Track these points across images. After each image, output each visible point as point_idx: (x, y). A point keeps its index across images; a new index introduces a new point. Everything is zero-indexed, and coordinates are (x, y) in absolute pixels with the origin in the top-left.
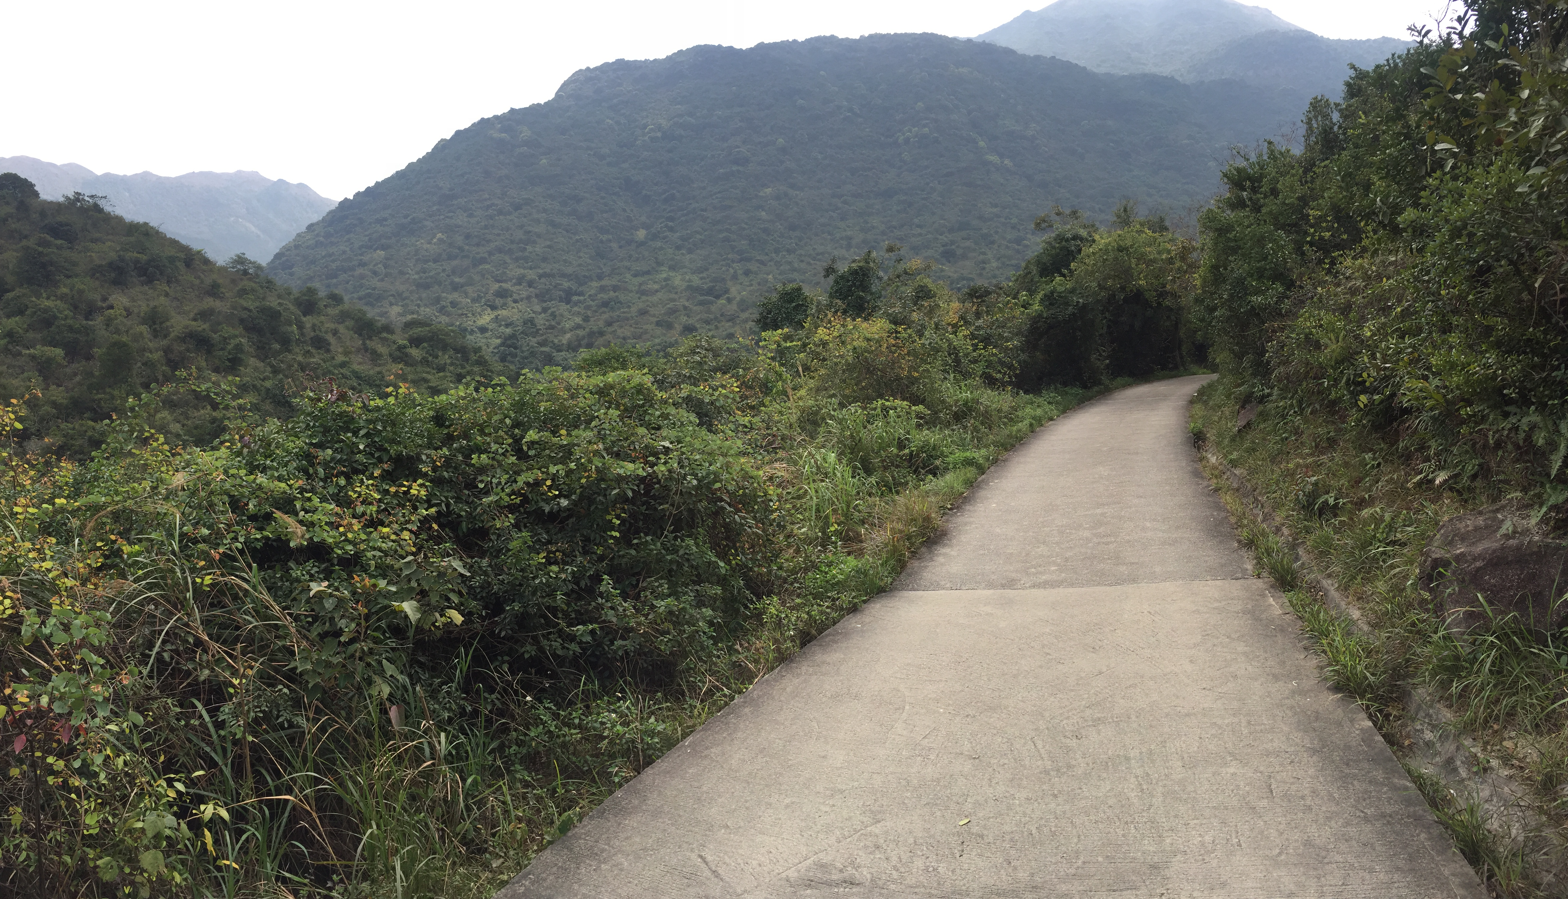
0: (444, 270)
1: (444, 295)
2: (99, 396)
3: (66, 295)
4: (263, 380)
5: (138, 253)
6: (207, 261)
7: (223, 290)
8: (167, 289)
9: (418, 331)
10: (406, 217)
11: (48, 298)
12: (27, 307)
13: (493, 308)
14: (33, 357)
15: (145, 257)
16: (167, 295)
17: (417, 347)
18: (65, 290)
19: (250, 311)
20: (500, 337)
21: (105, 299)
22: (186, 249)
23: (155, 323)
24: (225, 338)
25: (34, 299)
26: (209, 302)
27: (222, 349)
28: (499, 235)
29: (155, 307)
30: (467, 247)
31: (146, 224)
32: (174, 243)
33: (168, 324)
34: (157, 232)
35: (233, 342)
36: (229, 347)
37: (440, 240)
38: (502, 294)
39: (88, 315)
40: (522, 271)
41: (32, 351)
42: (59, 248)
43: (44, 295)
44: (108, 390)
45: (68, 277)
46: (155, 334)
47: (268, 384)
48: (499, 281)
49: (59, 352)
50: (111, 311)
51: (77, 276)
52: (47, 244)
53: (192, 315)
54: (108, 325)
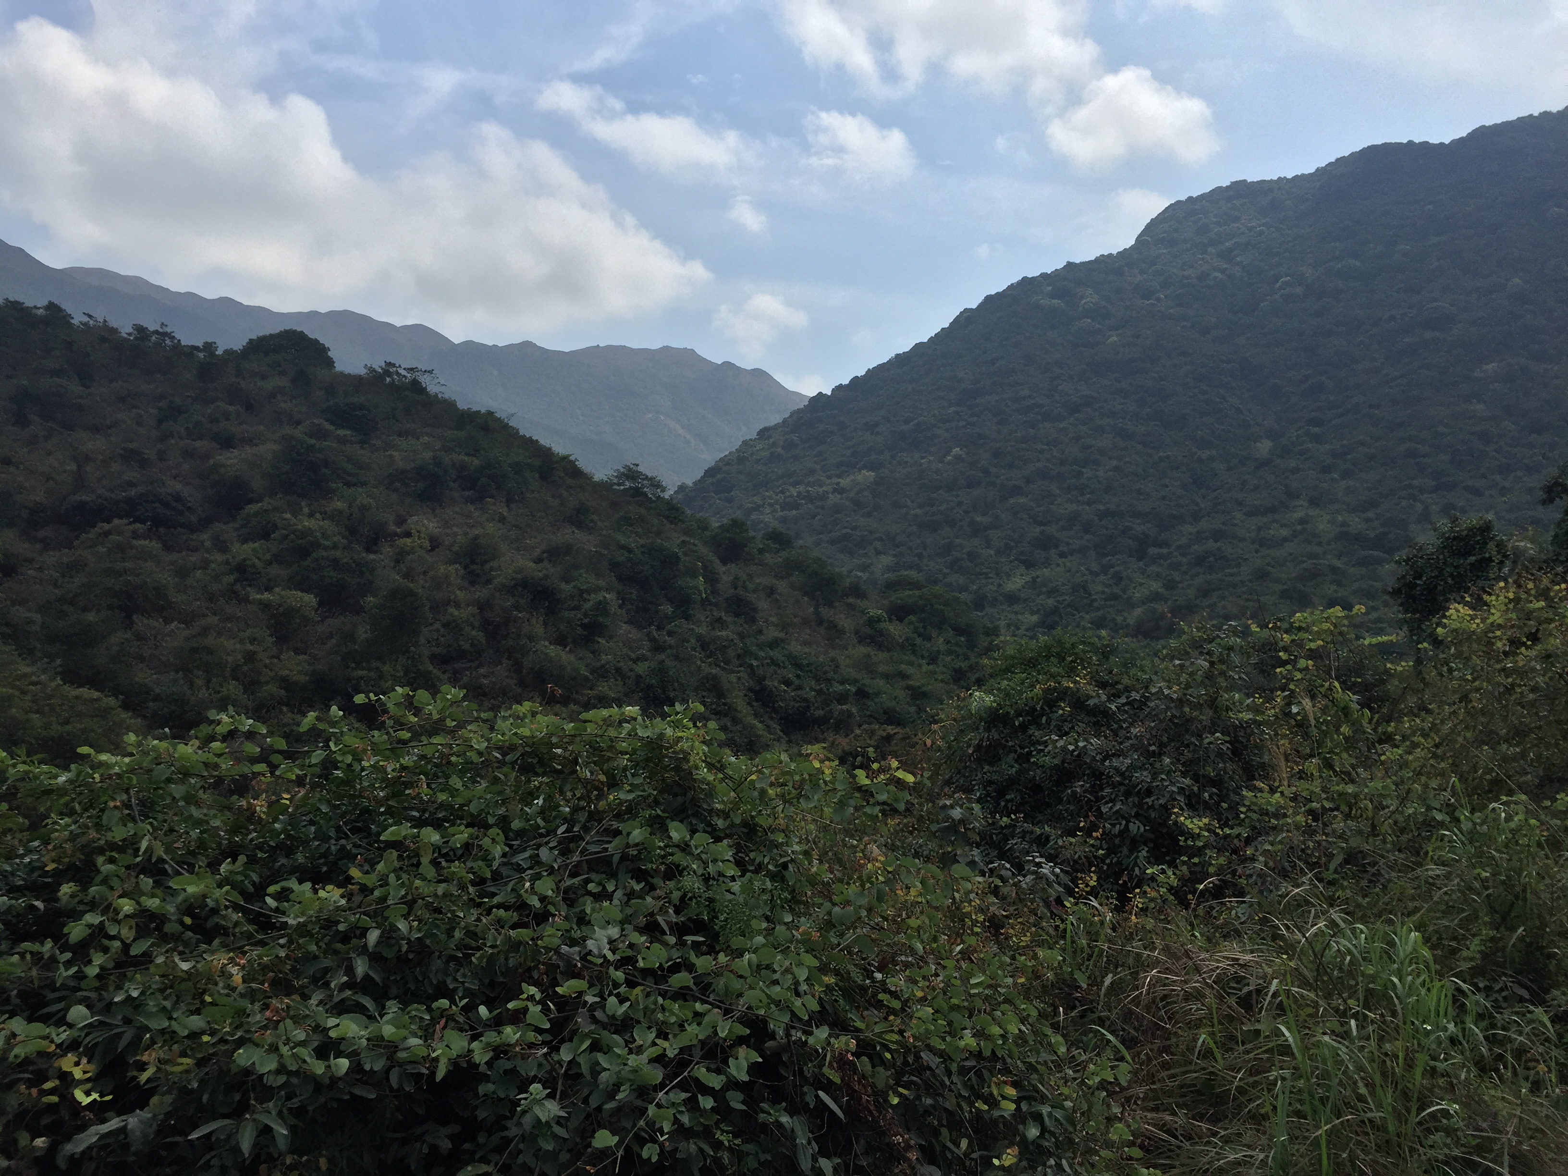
0: (960, 504)
1: (958, 541)
2: (360, 673)
3: (340, 512)
4: (636, 661)
5: (467, 454)
6: (576, 473)
7: (594, 517)
8: (504, 511)
9: (905, 595)
10: (907, 421)
11: (311, 515)
12: (275, 527)
13: (1029, 564)
14: (266, 606)
15: (476, 462)
16: (502, 519)
17: (901, 620)
18: (339, 505)
19: (630, 551)
20: (1037, 612)
21: (401, 521)
22: (545, 453)
23: (473, 562)
24: (582, 592)
25: (288, 516)
26: (569, 535)
27: (576, 608)
28: (1042, 452)
29: (476, 537)
30: (994, 470)
31: (490, 414)
32: (530, 443)
33: (495, 564)
34: (506, 426)
35: (594, 598)
36: (587, 606)
37: (957, 457)
38: (1045, 543)
39: (371, 545)
40: (1074, 507)
41: (266, 596)
42: (342, 441)
43: (306, 510)
44: (375, 664)
45: (348, 485)
46: (473, 578)
47: (641, 668)
48: (1041, 524)
49: (310, 599)
50: (408, 541)
51: (364, 484)
52: (323, 435)
53: (536, 553)
54: (397, 561)
